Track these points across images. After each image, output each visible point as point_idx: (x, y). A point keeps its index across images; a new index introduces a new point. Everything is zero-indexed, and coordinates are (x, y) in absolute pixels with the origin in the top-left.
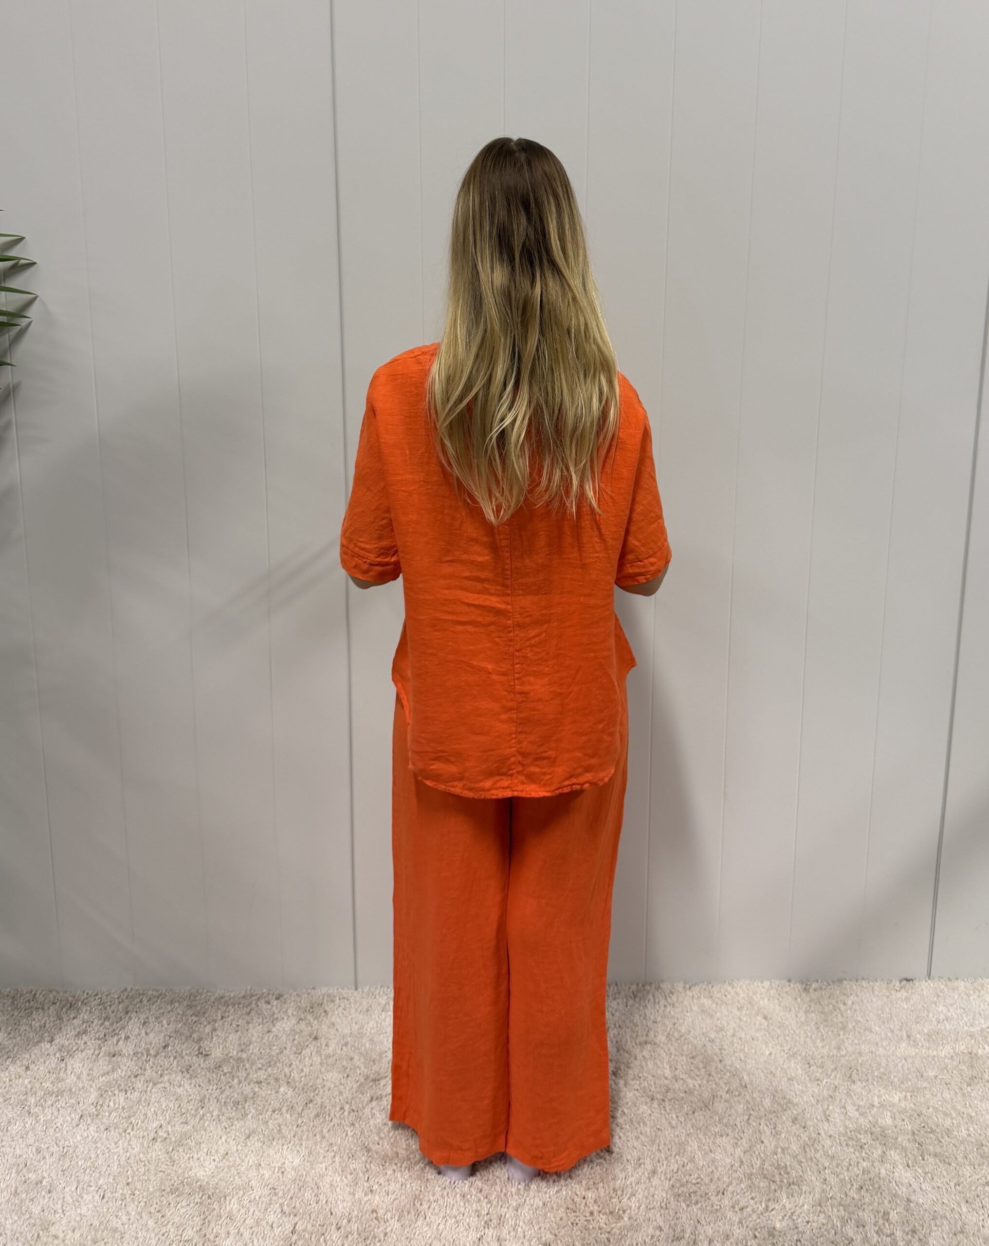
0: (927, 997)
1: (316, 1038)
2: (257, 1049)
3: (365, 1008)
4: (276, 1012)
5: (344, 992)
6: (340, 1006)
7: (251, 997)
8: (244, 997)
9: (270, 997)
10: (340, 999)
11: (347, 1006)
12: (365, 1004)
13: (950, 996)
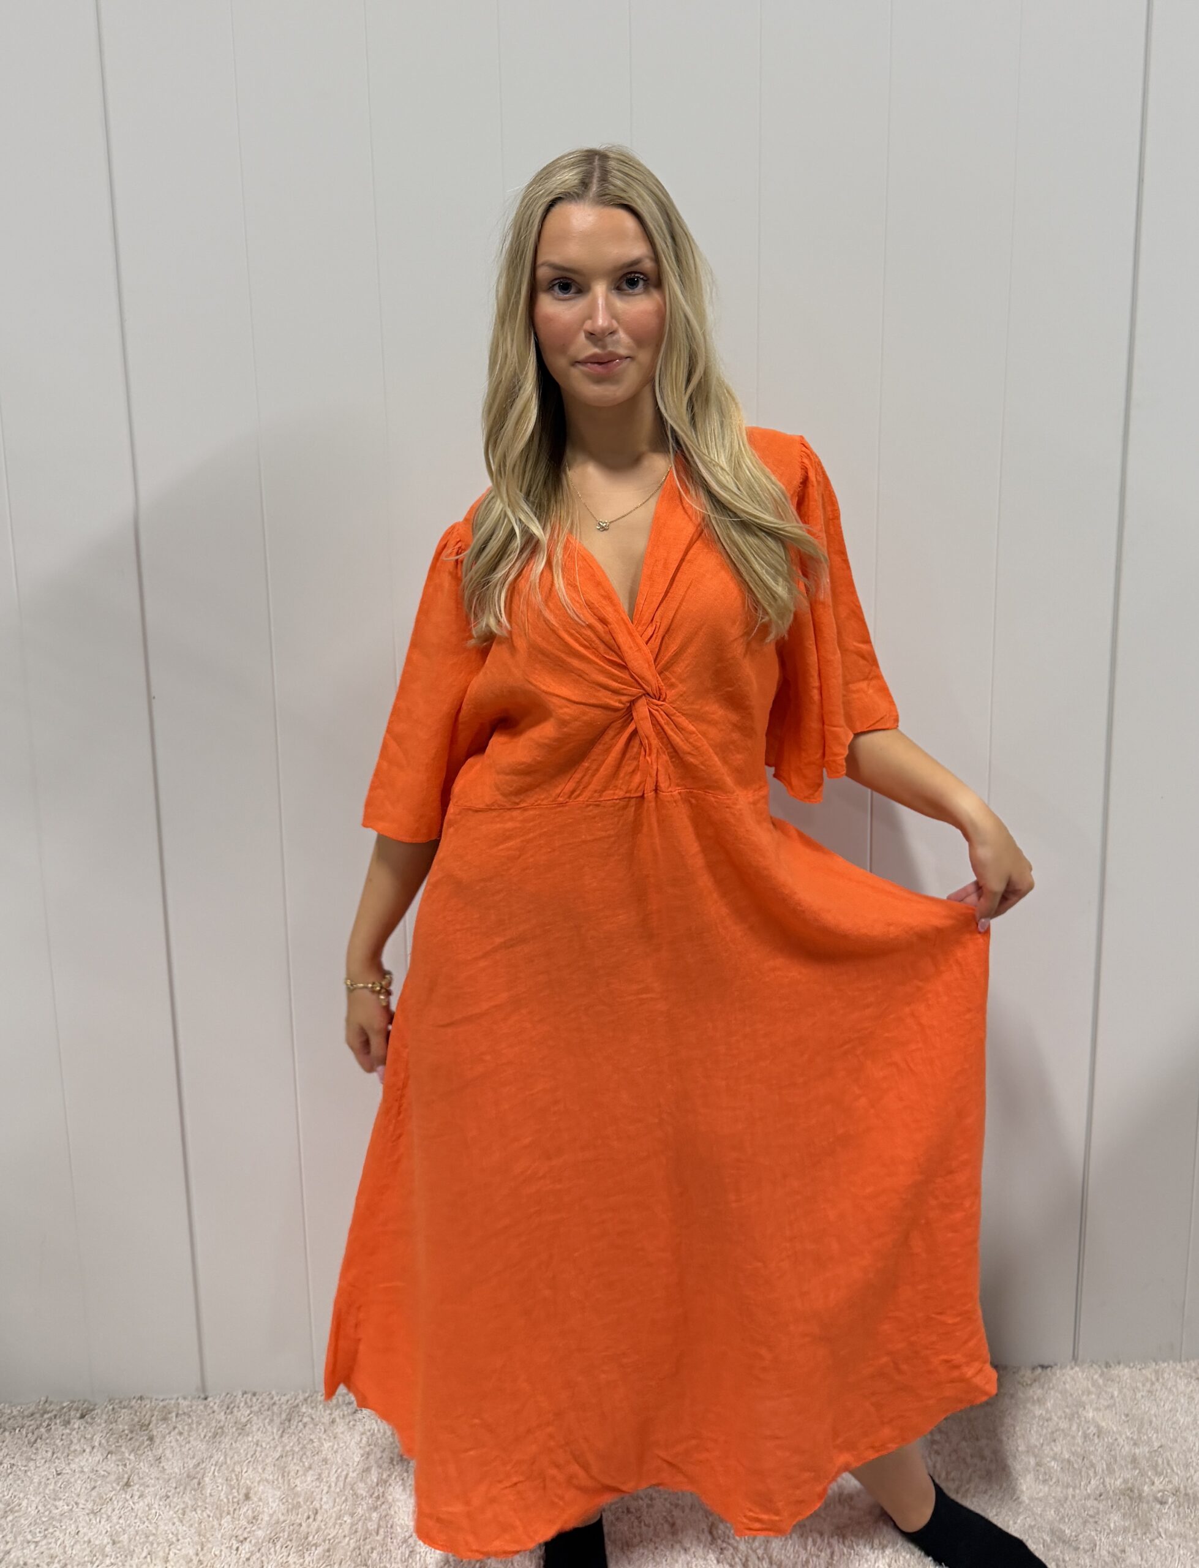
0: (1071, 1395)
1: (128, 1484)
2: (34, 1506)
3: (213, 1430)
4: (75, 1441)
5: (184, 1403)
6: (175, 1428)
7: (42, 1416)
8: (32, 1415)
9: (72, 1413)
10: (177, 1416)
11: (186, 1428)
12: (214, 1424)
13: (1106, 1392)
